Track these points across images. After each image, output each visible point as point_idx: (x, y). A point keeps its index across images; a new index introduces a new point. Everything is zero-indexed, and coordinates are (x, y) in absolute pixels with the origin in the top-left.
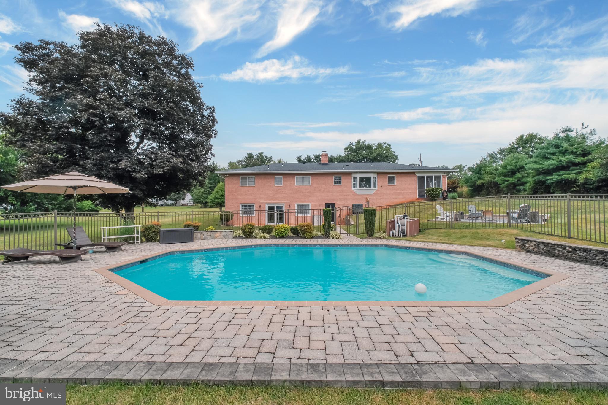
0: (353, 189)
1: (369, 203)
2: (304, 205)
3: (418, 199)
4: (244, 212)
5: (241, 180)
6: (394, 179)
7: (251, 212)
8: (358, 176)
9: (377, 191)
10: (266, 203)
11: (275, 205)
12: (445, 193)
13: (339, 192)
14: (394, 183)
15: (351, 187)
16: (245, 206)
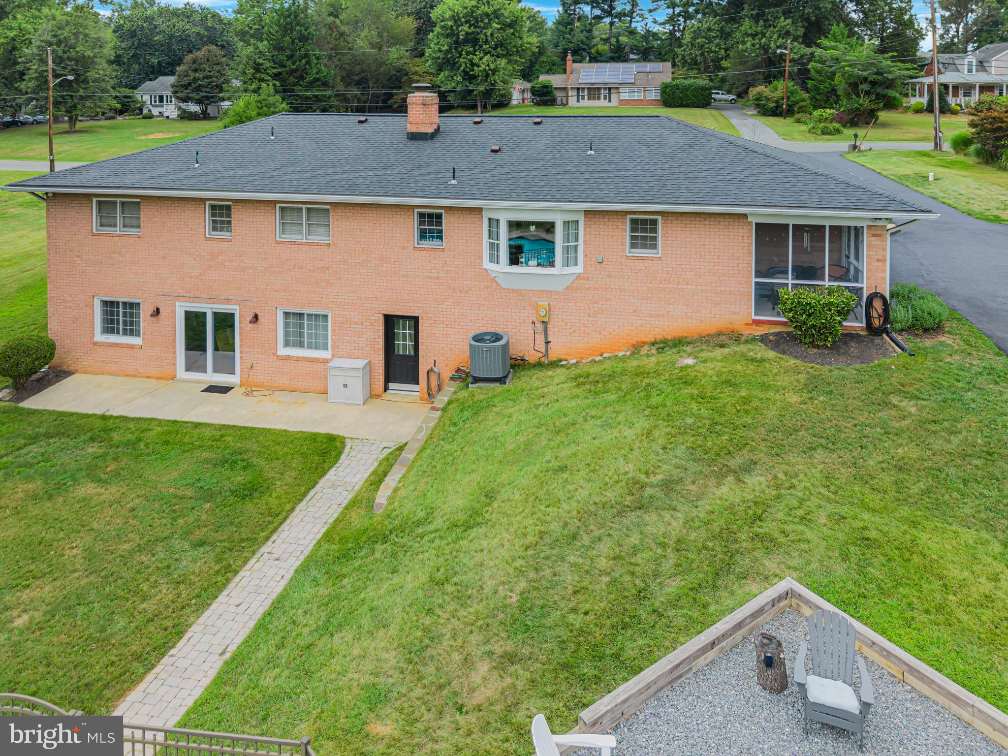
0: (487, 265)
1: (550, 326)
2: (309, 315)
3: (757, 322)
4: (110, 327)
5: (99, 211)
6: (655, 230)
7: (132, 329)
8: (504, 219)
9: (579, 277)
10: (178, 297)
11: (209, 309)
12: (878, 304)
13: (434, 274)
14: (654, 247)
15: (481, 257)
16: (112, 303)
